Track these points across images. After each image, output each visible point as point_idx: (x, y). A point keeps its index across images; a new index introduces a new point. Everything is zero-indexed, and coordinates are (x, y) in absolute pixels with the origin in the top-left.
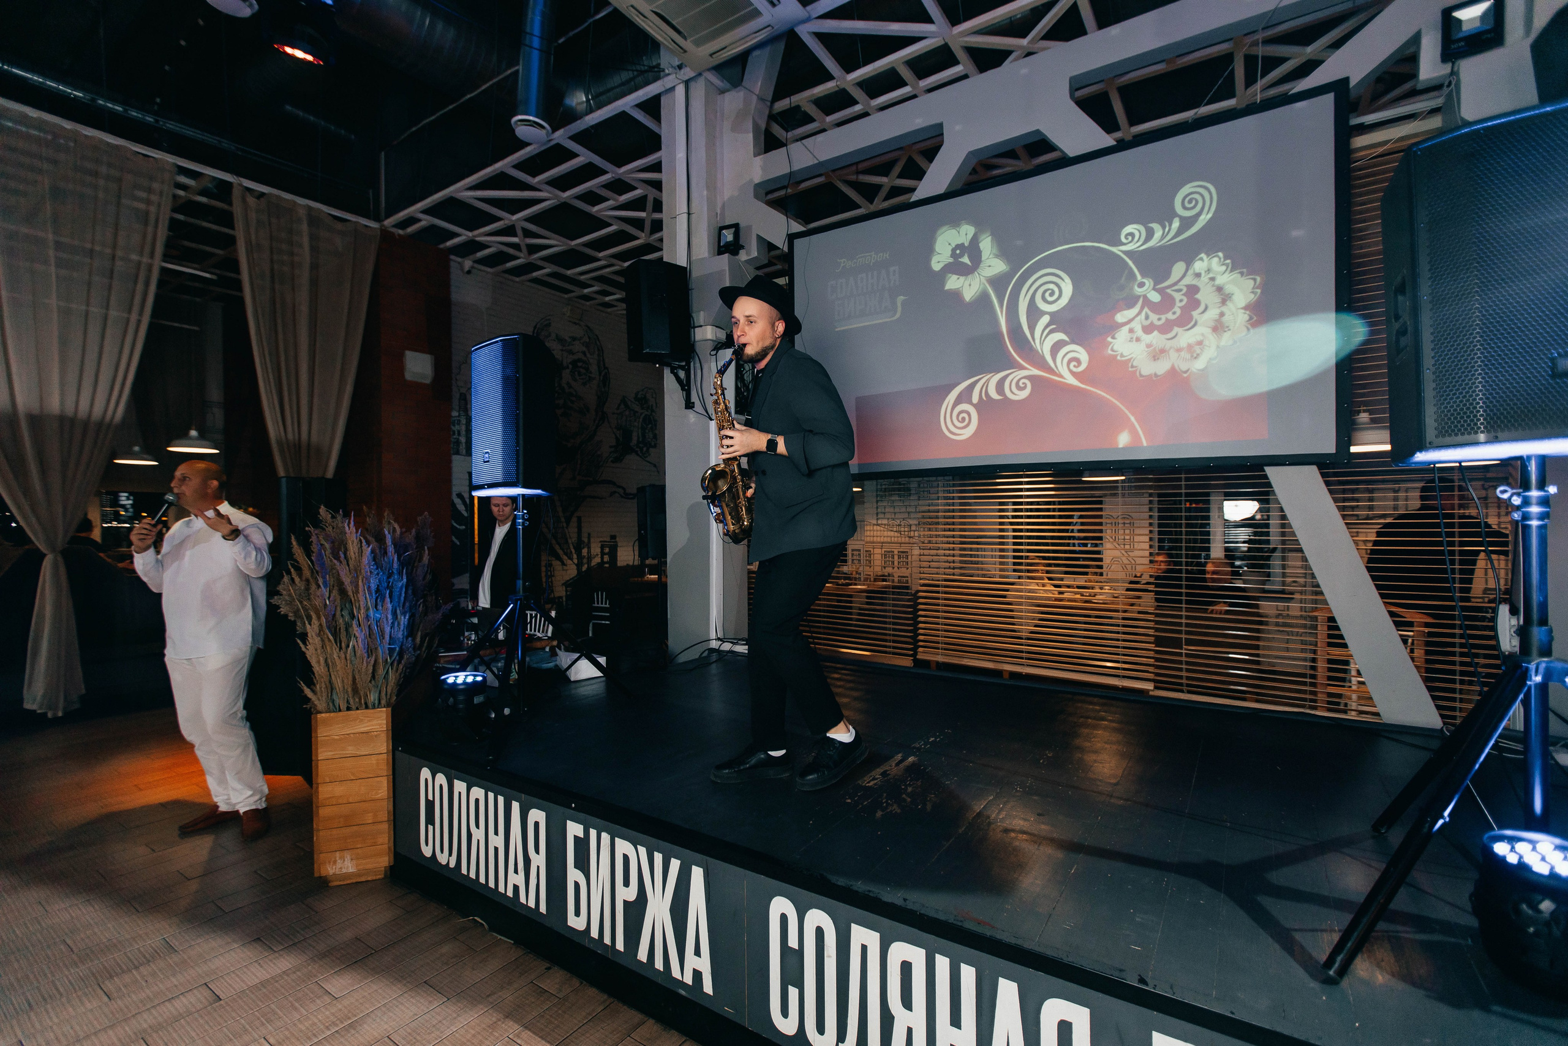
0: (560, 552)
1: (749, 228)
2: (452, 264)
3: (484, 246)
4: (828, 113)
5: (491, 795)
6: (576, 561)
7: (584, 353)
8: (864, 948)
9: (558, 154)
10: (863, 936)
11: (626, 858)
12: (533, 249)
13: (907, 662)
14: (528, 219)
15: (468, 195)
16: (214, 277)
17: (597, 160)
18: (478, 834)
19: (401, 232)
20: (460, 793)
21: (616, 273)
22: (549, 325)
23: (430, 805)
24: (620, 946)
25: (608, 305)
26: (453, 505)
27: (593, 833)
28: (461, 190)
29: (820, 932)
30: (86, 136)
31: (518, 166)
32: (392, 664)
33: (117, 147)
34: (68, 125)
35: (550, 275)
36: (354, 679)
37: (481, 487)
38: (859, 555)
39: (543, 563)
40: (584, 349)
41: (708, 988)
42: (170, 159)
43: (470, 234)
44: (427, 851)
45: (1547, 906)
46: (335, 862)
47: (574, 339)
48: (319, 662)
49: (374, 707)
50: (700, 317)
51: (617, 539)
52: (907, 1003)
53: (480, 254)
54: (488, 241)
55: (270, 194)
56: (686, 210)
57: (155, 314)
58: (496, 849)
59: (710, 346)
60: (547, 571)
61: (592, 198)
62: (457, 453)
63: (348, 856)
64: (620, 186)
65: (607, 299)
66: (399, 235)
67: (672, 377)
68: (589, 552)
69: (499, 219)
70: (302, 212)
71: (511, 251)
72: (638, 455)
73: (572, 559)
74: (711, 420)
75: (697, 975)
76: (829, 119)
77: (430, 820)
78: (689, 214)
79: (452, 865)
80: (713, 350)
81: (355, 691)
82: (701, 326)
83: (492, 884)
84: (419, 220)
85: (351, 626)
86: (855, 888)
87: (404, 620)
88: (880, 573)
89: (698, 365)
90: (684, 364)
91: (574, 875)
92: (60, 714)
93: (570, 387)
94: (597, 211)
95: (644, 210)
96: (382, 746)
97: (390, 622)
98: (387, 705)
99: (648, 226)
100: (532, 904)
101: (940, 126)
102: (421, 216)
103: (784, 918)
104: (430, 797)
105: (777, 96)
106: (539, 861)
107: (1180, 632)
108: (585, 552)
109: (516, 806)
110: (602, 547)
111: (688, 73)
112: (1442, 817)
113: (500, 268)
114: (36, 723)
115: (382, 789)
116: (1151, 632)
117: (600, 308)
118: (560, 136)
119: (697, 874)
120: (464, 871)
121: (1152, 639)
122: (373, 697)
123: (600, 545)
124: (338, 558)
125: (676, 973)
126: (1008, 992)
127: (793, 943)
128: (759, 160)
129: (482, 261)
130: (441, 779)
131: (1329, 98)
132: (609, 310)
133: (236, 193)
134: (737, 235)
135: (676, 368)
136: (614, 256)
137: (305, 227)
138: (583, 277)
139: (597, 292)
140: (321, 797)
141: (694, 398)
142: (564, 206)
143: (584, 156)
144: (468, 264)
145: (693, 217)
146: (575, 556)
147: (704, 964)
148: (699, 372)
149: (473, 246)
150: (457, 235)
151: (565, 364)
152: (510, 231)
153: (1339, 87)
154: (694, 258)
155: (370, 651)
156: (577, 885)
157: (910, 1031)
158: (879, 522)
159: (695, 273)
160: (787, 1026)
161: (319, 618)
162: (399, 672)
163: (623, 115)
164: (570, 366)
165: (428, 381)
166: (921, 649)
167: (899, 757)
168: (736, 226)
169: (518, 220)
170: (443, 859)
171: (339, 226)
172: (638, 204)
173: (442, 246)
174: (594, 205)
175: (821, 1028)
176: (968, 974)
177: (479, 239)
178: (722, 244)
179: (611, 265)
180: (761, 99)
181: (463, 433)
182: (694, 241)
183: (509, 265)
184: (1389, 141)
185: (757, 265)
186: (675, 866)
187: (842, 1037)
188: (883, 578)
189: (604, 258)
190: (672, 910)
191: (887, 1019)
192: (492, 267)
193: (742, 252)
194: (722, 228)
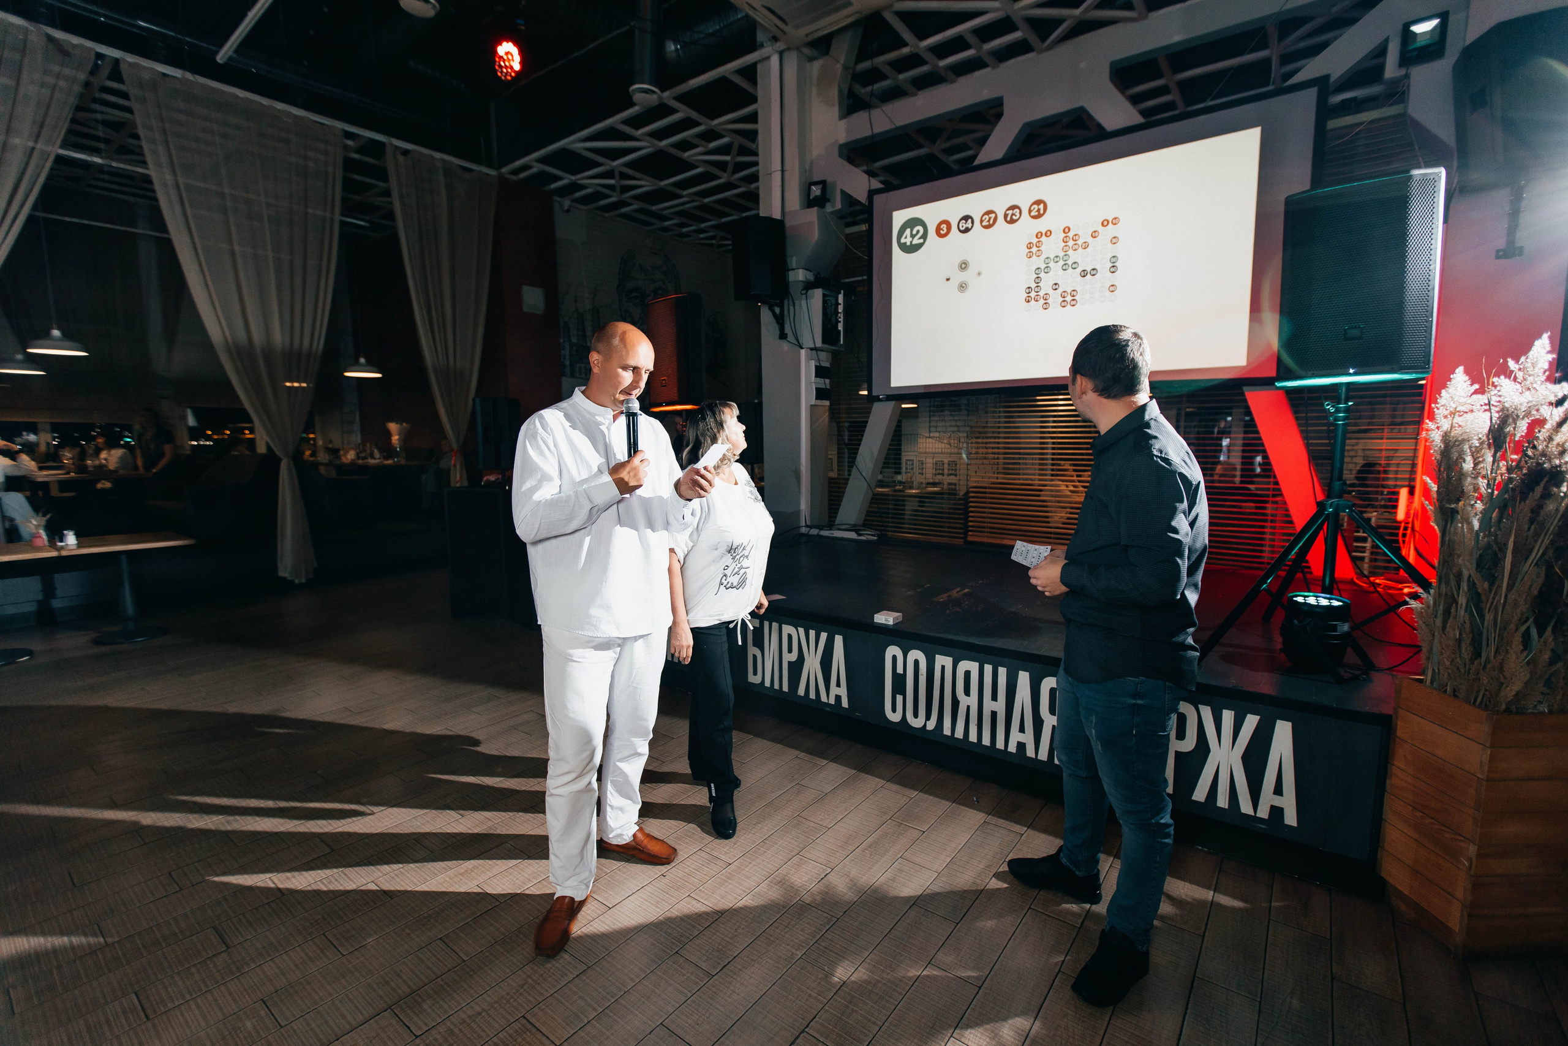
1: (834, 184)
2: (556, 205)
3: (584, 187)
4: (900, 72)
7: (663, 281)
8: (943, 667)
9: (663, 110)
10: (943, 661)
11: (790, 636)
12: (625, 189)
13: (961, 541)
14: (628, 165)
15: (578, 146)
16: (367, 224)
17: (694, 115)
19: (514, 177)
21: (696, 208)
22: (632, 257)
24: (785, 688)
25: (683, 235)
27: (766, 624)
28: (575, 142)
29: (916, 662)
30: (279, 110)
31: (626, 122)
33: (300, 118)
34: (265, 101)
35: (636, 211)
37: (661, 405)
38: (913, 464)
40: (663, 277)
41: (845, 703)
42: (340, 125)
43: (573, 178)
47: (654, 268)
50: (793, 262)
52: (967, 692)
53: (578, 194)
54: (587, 183)
55: (413, 151)
56: (779, 167)
59: (801, 286)
61: (685, 145)
64: (710, 135)
65: (684, 230)
66: (515, 180)
67: (770, 314)
69: (598, 164)
70: (439, 165)
71: (606, 191)
74: (802, 348)
75: (838, 698)
78: (783, 171)
80: (803, 290)
82: (793, 269)
84: (532, 167)
86: (939, 636)
88: (931, 481)
89: (791, 302)
90: (779, 302)
91: (752, 652)
92: (304, 581)
94: (687, 157)
95: (729, 154)
99: (730, 168)
101: (1000, 99)
102: (534, 164)
103: (894, 658)
105: (860, 59)
111: (780, 46)
113: (593, 206)
114: (286, 587)
117: (676, 238)
118: (666, 97)
119: (839, 640)
125: (824, 699)
126: (1024, 678)
127: (900, 670)
128: (843, 123)
129: (579, 201)
131: (1312, 93)
132: (684, 240)
133: (389, 151)
134: (824, 190)
135: (772, 305)
136: (696, 194)
137: (442, 179)
138: (665, 212)
139: (675, 225)
141: (788, 330)
142: (660, 154)
143: (684, 113)
144: (567, 203)
145: (787, 174)
147: (843, 692)
148: (792, 308)
149: (575, 187)
150: (560, 178)
151: (648, 292)
152: (609, 174)
153: (1322, 83)
154: (787, 209)
156: (755, 657)
157: (968, 707)
158: (932, 435)
159: (788, 223)
160: (895, 717)
163: (723, 80)
164: (652, 294)
165: (540, 312)
166: (970, 533)
167: (959, 589)
168: (823, 183)
169: (617, 165)
171: (467, 175)
173: (547, 188)
174: (685, 151)
175: (916, 715)
176: (1002, 672)
177: (580, 182)
178: (811, 198)
179: (693, 201)
180: (845, 67)
181: (568, 357)
182: (787, 194)
183: (602, 203)
184: (1361, 124)
185: (840, 216)
186: (824, 636)
187: (928, 717)
188: (934, 484)
189: (688, 195)
190: (821, 663)
191: (955, 703)
192: (585, 204)
193: (829, 205)
194: (811, 184)
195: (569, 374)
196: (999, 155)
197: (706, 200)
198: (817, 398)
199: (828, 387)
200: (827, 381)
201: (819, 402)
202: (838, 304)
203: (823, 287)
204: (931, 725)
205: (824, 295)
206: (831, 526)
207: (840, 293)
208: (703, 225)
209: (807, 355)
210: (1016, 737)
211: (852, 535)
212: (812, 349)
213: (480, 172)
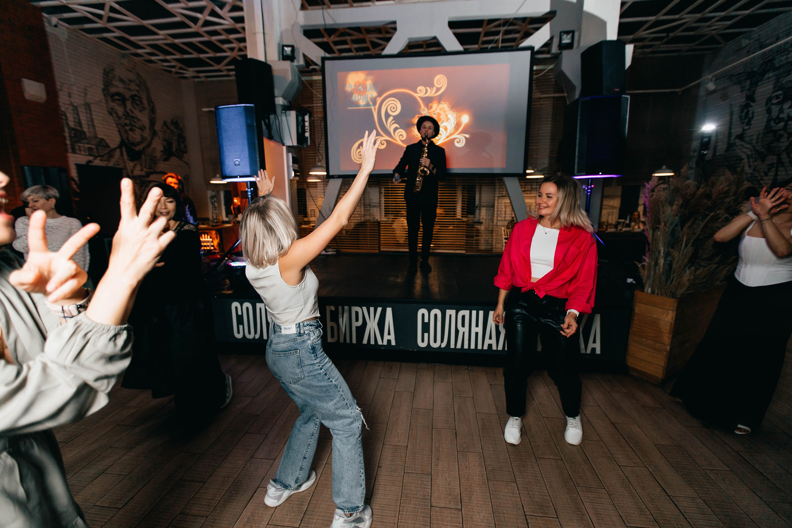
1: (299, 49)
2: (45, 20)
7: (138, 91)
8: (450, 316)
10: (450, 312)
11: (357, 313)
12: (111, 20)
13: (377, 251)
14: (118, 3)
20: (260, 309)
21: (166, 44)
22: (113, 70)
23: (240, 317)
24: (354, 341)
25: (151, 61)
27: (340, 307)
29: (436, 315)
35: (116, 37)
40: (137, 88)
41: (393, 343)
43: (65, 2)
44: (239, 336)
47: (131, 81)
50: (277, 92)
54: (78, 9)
56: (262, 31)
59: (281, 108)
65: (153, 58)
71: (93, 18)
72: (177, 157)
74: (284, 145)
75: (389, 341)
77: (240, 323)
78: (264, 34)
79: (257, 337)
80: (283, 110)
82: (277, 97)
89: (276, 116)
91: (330, 324)
93: (132, 112)
99: (200, 23)
101: (394, 23)
103: (423, 315)
104: (240, 313)
117: (146, 63)
119: (389, 311)
125: (380, 343)
127: (426, 320)
128: (302, 13)
129: (67, 21)
130: (247, 305)
131: (529, 52)
132: (150, 65)
134: (293, 51)
135: (264, 118)
138: (141, 43)
141: (275, 134)
144: (54, 19)
145: (266, 36)
147: (392, 337)
148: (276, 121)
151: (127, 97)
153: (532, 49)
154: (269, 57)
156: (332, 327)
157: (464, 333)
159: (272, 66)
160: (424, 345)
164: (131, 99)
165: (43, 101)
168: (292, 47)
169: (109, 1)
170: (250, 337)
173: (36, 4)
175: (435, 341)
176: (481, 313)
177: (70, 6)
178: (285, 54)
179: (166, 39)
182: (268, 50)
183: (88, 26)
185: (302, 69)
186: (379, 309)
187: (442, 341)
189: (163, 35)
190: (378, 324)
191: (457, 332)
192: (71, 24)
193: (295, 61)
194: (284, 46)
197: (177, 41)
199: (297, 169)
200: (297, 166)
201: (295, 178)
202: (305, 121)
203: (294, 110)
204: (444, 345)
205: (297, 115)
207: (306, 115)
208: (168, 57)
209: (287, 150)
210: (487, 341)
212: (290, 147)
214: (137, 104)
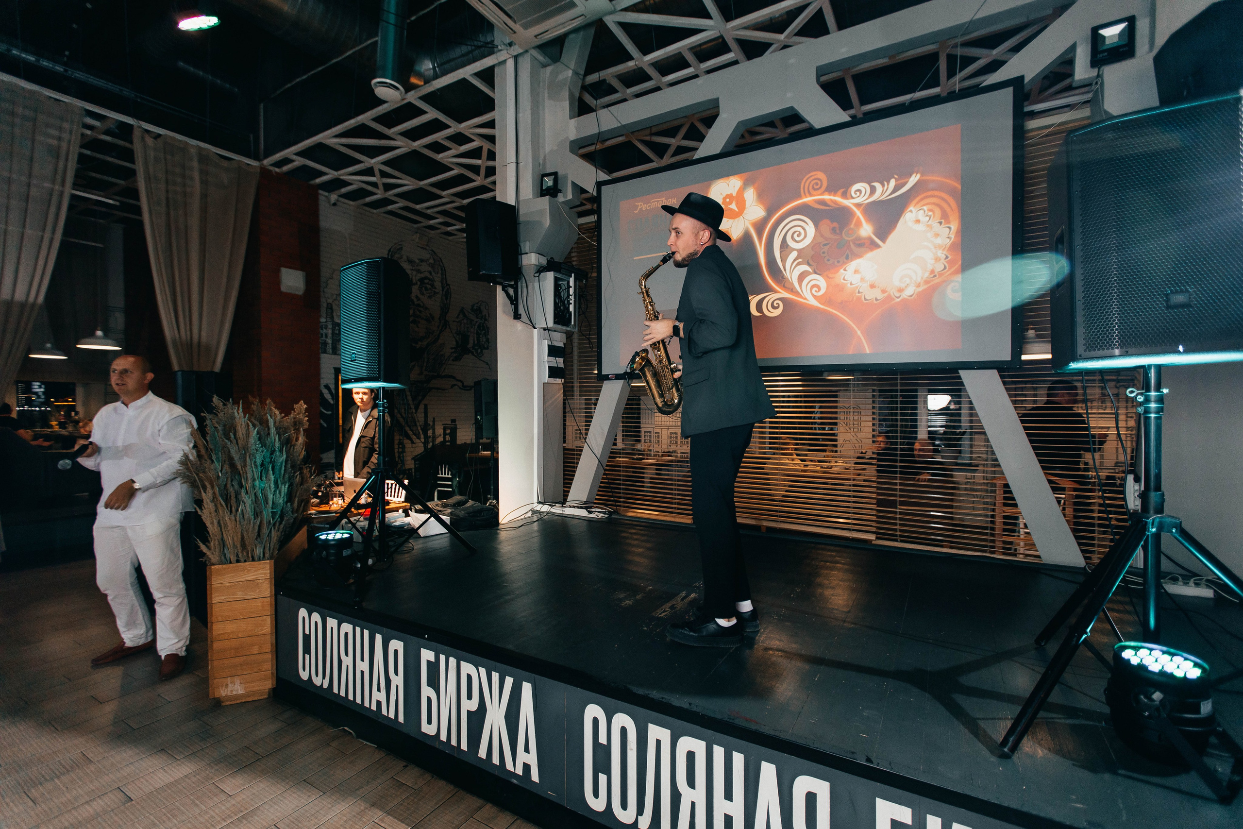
0: (410, 433)
1: (566, 177)
2: (322, 198)
3: (347, 184)
4: (629, 87)
5: (358, 629)
6: (423, 440)
7: (430, 272)
8: (658, 742)
9: (409, 111)
10: (657, 733)
11: (469, 677)
12: (388, 187)
14: (385, 163)
15: (333, 142)
16: (118, 203)
17: (442, 117)
18: (347, 661)
19: (277, 170)
20: (332, 628)
21: (456, 208)
22: (401, 249)
23: (307, 638)
24: (464, 746)
25: (449, 234)
26: (322, 394)
27: (442, 658)
28: (328, 137)
29: (624, 731)
30: (3, 81)
31: (377, 119)
32: (274, 525)
33: (30, 91)
35: (402, 208)
36: (243, 538)
37: (349, 381)
38: (650, 435)
39: (396, 442)
40: (430, 269)
41: (535, 777)
42: (78, 103)
43: (336, 173)
44: (304, 676)
45: (1157, 696)
46: (227, 686)
47: (422, 261)
48: (212, 523)
49: (259, 560)
50: (526, 246)
51: (457, 423)
52: (691, 783)
53: (344, 190)
54: (351, 180)
55: (166, 135)
56: (514, 159)
57: (66, 233)
58: (362, 673)
59: (534, 269)
60: (399, 448)
61: (438, 147)
62: (325, 352)
63: (237, 681)
64: (460, 139)
65: (449, 229)
66: (276, 173)
67: (503, 293)
68: (434, 433)
69: (359, 162)
70: (193, 151)
71: (370, 188)
72: (473, 355)
73: (419, 438)
74: (535, 328)
75: (527, 767)
76: (629, 91)
77: (307, 650)
78: (517, 163)
79: (326, 685)
80: (535, 273)
81: (243, 546)
82: (527, 253)
83: (359, 701)
84: (292, 161)
85: (240, 494)
86: (651, 696)
87: (284, 489)
88: (667, 450)
89: (524, 284)
90: (512, 283)
91: (427, 691)
93: (419, 299)
94: (441, 158)
95: (480, 158)
96: (266, 590)
97: (273, 490)
98: (271, 558)
99: (483, 172)
100: (392, 715)
101: (717, 101)
102: (295, 157)
103: (596, 721)
104: (307, 632)
105: (589, 71)
106: (398, 681)
107: (895, 496)
108: (430, 433)
109: (379, 638)
110: (445, 429)
111: (516, 50)
112: (1086, 633)
113: (361, 202)
115: (266, 626)
116: (874, 496)
117: (443, 236)
118: (412, 97)
119: (527, 689)
120: (336, 691)
121: (874, 501)
122: (258, 551)
123: (442, 427)
124: (229, 439)
125: (509, 766)
126: (768, 772)
127: (603, 739)
128: (574, 122)
129: (346, 196)
130: (316, 617)
131: (1010, 90)
132: (450, 238)
133: (137, 134)
134: (556, 181)
135: (506, 287)
136: (455, 195)
137: (195, 164)
138: (429, 211)
139: (440, 223)
140: (214, 633)
141: (521, 310)
142: (415, 153)
143: (432, 114)
144: (334, 197)
145: (521, 165)
146: (422, 436)
147: (532, 758)
148: (525, 290)
149: (338, 184)
150: (325, 174)
151: (414, 281)
152: (369, 172)
153: (1017, 83)
154: (521, 198)
155: (257, 514)
156: (429, 700)
157: (693, 804)
159: (522, 212)
160: (598, 805)
161: (213, 487)
162: (281, 530)
163: (464, 81)
164: (419, 283)
165: (300, 292)
167: (684, 594)
168: (555, 174)
169: (375, 163)
170: (317, 681)
171: (225, 164)
172: (476, 153)
173: (312, 182)
174: (439, 153)
175: (624, 805)
176: (738, 759)
177: (342, 177)
178: (544, 188)
179: (453, 202)
180: (576, 73)
181: (330, 335)
182: (521, 185)
183: (368, 199)
184: (1052, 125)
185: (571, 206)
186: (509, 682)
187: (640, 811)
188: (669, 453)
189: (448, 196)
190: (506, 717)
191: (676, 797)
192: (354, 200)
193: (560, 195)
194: (544, 175)
195: (331, 351)
196: (717, 151)
198: (550, 377)
199: (562, 366)
200: (560, 360)
201: (552, 380)
202: (569, 287)
203: (554, 271)
204: (644, 822)
205: (556, 280)
206: (563, 503)
207: (571, 277)
209: (539, 333)
211: (583, 513)
212: (545, 329)
213: (239, 161)
214: (426, 289)
